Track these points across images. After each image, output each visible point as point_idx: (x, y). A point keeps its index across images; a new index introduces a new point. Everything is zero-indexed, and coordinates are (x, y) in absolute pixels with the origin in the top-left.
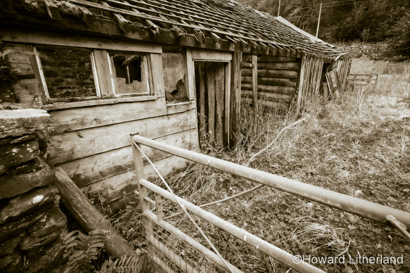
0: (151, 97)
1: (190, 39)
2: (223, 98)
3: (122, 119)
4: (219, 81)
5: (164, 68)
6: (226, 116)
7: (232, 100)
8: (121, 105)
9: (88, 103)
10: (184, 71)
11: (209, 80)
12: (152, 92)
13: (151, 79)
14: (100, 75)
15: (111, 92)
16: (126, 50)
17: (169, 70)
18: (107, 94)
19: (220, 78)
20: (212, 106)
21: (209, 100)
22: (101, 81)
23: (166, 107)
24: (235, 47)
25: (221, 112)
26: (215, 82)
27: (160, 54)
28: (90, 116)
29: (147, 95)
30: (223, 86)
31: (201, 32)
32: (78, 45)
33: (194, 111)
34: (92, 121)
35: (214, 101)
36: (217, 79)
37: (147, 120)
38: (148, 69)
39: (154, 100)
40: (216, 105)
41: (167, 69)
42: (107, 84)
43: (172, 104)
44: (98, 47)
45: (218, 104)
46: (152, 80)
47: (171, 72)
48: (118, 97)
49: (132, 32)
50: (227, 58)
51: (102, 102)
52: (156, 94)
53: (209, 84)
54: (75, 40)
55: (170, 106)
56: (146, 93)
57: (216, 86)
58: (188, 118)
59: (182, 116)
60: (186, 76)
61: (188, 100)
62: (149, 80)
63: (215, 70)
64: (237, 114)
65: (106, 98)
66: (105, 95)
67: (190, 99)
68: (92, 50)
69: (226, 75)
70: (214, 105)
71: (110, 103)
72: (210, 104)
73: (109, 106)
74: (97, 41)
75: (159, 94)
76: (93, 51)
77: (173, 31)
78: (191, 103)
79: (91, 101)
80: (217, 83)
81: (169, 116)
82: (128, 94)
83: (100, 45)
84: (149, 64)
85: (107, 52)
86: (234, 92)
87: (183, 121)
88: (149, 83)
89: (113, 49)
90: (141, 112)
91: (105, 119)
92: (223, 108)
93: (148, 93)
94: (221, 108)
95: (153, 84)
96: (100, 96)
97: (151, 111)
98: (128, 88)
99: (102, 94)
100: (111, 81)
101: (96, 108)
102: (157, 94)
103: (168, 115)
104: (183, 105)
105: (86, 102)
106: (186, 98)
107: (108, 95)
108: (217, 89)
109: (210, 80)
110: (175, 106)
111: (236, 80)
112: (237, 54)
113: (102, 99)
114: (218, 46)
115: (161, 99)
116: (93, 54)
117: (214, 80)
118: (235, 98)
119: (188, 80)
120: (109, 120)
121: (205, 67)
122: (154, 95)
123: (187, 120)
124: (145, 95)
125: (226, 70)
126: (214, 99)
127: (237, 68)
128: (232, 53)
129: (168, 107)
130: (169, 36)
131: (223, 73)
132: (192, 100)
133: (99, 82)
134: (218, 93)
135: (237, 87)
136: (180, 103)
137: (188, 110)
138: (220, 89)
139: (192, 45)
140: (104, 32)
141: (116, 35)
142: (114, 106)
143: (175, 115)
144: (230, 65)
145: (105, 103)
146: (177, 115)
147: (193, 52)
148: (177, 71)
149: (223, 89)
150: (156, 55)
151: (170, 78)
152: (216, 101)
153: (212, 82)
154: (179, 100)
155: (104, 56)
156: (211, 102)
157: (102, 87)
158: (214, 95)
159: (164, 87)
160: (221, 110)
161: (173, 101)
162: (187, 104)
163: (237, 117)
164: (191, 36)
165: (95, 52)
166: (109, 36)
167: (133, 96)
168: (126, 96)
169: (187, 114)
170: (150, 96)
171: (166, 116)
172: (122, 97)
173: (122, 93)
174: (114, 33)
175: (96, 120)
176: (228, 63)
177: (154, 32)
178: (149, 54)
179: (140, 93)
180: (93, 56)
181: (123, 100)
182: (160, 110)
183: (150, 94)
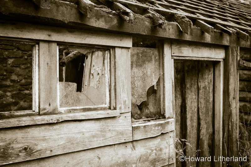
0: (111, 113)
1: (171, 29)
2: (210, 113)
3: (64, 148)
4: (205, 88)
5: (132, 68)
6: (217, 142)
7: (226, 118)
8: (65, 125)
9: (20, 121)
10: (158, 74)
11: (188, 86)
12: (113, 104)
13: (113, 85)
14: (42, 77)
15: (55, 105)
16: (83, 42)
17: (138, 72)
18: (47, 106)
19: (206, 84)
20: (192, 126)
21: (189, 116)
22: (42, 88)
23: (131, 129)
24: (230, 40)
25: (208, 136)
26: (198, 89)
27: (128, 48)
28: (18, 143)
29: (104, 109)
30: (211, 95)
31: (187, 19)
32: (20, 36)
33: (171, 134)
34: (20, 151)
35: (195, 118)
36: (202, 85)
37: (102, 149)
38: (110, 70)
39: (114, 117)
40: (199, 124)
41: (135, 70)
42: (50, 92)
43: (139, 123)
44: (47, 38)
45: (202, 123)
46: (115, 85)
47: (141, 74)
48: (63, 112)
49: (96, 18)
50: (218, 55)
51: (39, 119)
52: (118, 107)
53: (188, 91)
54: (18, 28)
55: (138, 128)
56: (104, 106)
57: (200, 95)
58: (162, 146)
59: (153, 144)
60: (161, 80)
61: (164, 117)
62: (110, 86)
63: (199, 72)
64: (235, 140)
65: (45, 114)
66: (45, 109)
67: (167, 116)
68: (38, 42)
69: (216, 79)
70: (195, 124)
71: (51, 122)
72: (189, 123)
73: (47, 127)
74: (46, 29)
75: (123, 107)
76: (38, 44)
77: (149, 17)
78: (168, 123)
79: (24, 119)
80: (201, 91)
81: (134, 143)
82: (78, 108)
83: (49, 36)
84: (113, 63)
85: (58, 45)
86: (230, 106)
87: (154, 151)
88: (110, 91)
89: (66, 41)
90: (93, 137)
91: (39, 148)
92: (211, 130)
93: (107, 105)
94: (207, 129)
95: (115, 92)
96: (37, 110)
97: (109, 135)
98: (78, 98)
99: (42, 107)
100: (56, 88)
101: (29, 130)
102: (120, 108)
103: (132, 142)
104: (156, 125)
105: (16, 119)
106: (160, 115)
107: (49, 109)
108: (202, 101)
109: (191, 86)
110: (145, 126)
111: (231, 87)
112: (232, 50)
113: (39, 114)
114: (208, 38)
115: (125, 115)
116: (37, 48)
117: (196, 86)
118: (230, 115)
119: (164, 87)
120: (46, 149)
121: (183, 67)
122: (115, 109)
123: (161, 150)
124: (102, 109)
125: (217, 73)
126: (196, 115)
127: (233, 69)
128: (226, 48)
129: (134, 129)
130: (145, 24)
131: (211, 76)
132: (169, 118)
133: (39, 89)
134: (202, 105)
135: (234, 98)
136: (152, 123)
137: (162, 134)
138: (207, 101)
139: (173, 37)
140: (60, 18)
141: (74, 22)
142: (55, 127)
143: (143, 141)
144: (222, 64)
145: (43, 123)
146: (146, 141)
147: (173, 47)
148: (149, 73)
149: (211, 99)
150: (123, 50)
151: (138, 83)
152: (199, 119)
153: (193, 89)
154: (150, 117)
155: (53, 51)
156: (192, 120)
157: (42, 96)
158: (196, 110)
159: (130, 97)
160: (208, 133)
161: (141, 118)
162: (161, 124)
163: (235, 146)
164: (172, 25)
165: (42, 45)
166: (64, 23)
167: (85, 110)
168: (75, 110)
169: (162, 140)
170: (109, 111)
171: (130, 144)
172: (70, 111)
173: (69, 105)
174: (72, 19)
175: (25, 149)
176: (220, 62)
177: (127, 18)
178: (114, 48)
179: (96, 107)
180: (37, 51)
181: (71, 116)
182: (122, 133)
183: (110, 108)
